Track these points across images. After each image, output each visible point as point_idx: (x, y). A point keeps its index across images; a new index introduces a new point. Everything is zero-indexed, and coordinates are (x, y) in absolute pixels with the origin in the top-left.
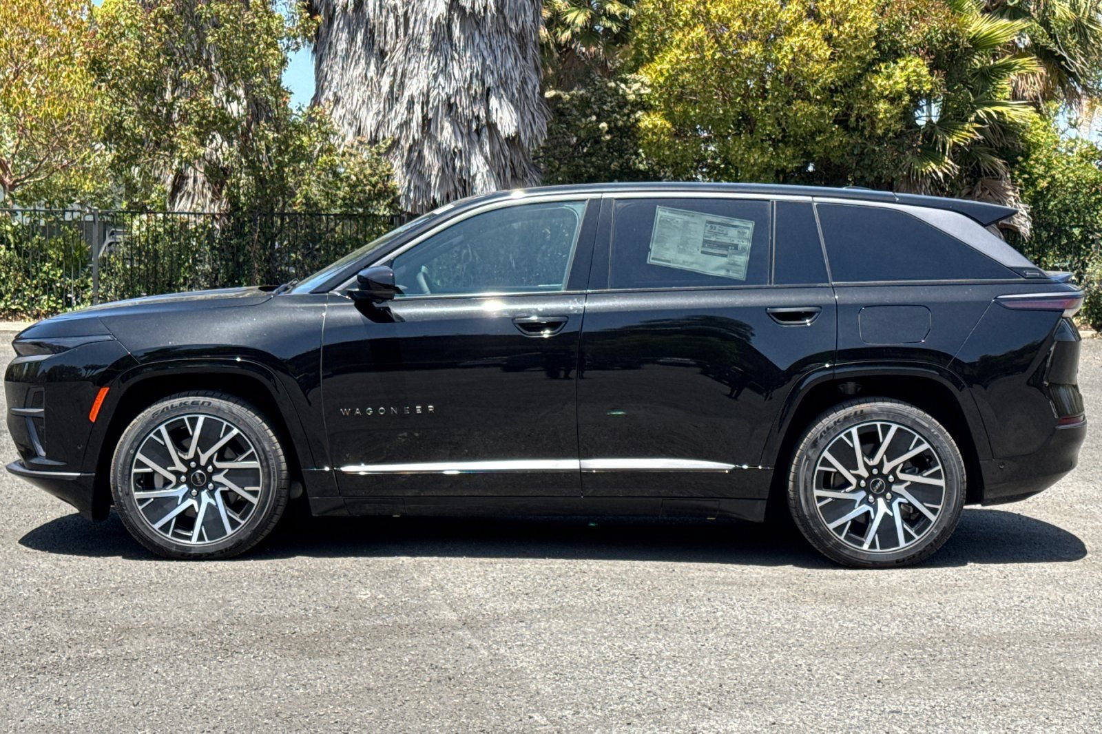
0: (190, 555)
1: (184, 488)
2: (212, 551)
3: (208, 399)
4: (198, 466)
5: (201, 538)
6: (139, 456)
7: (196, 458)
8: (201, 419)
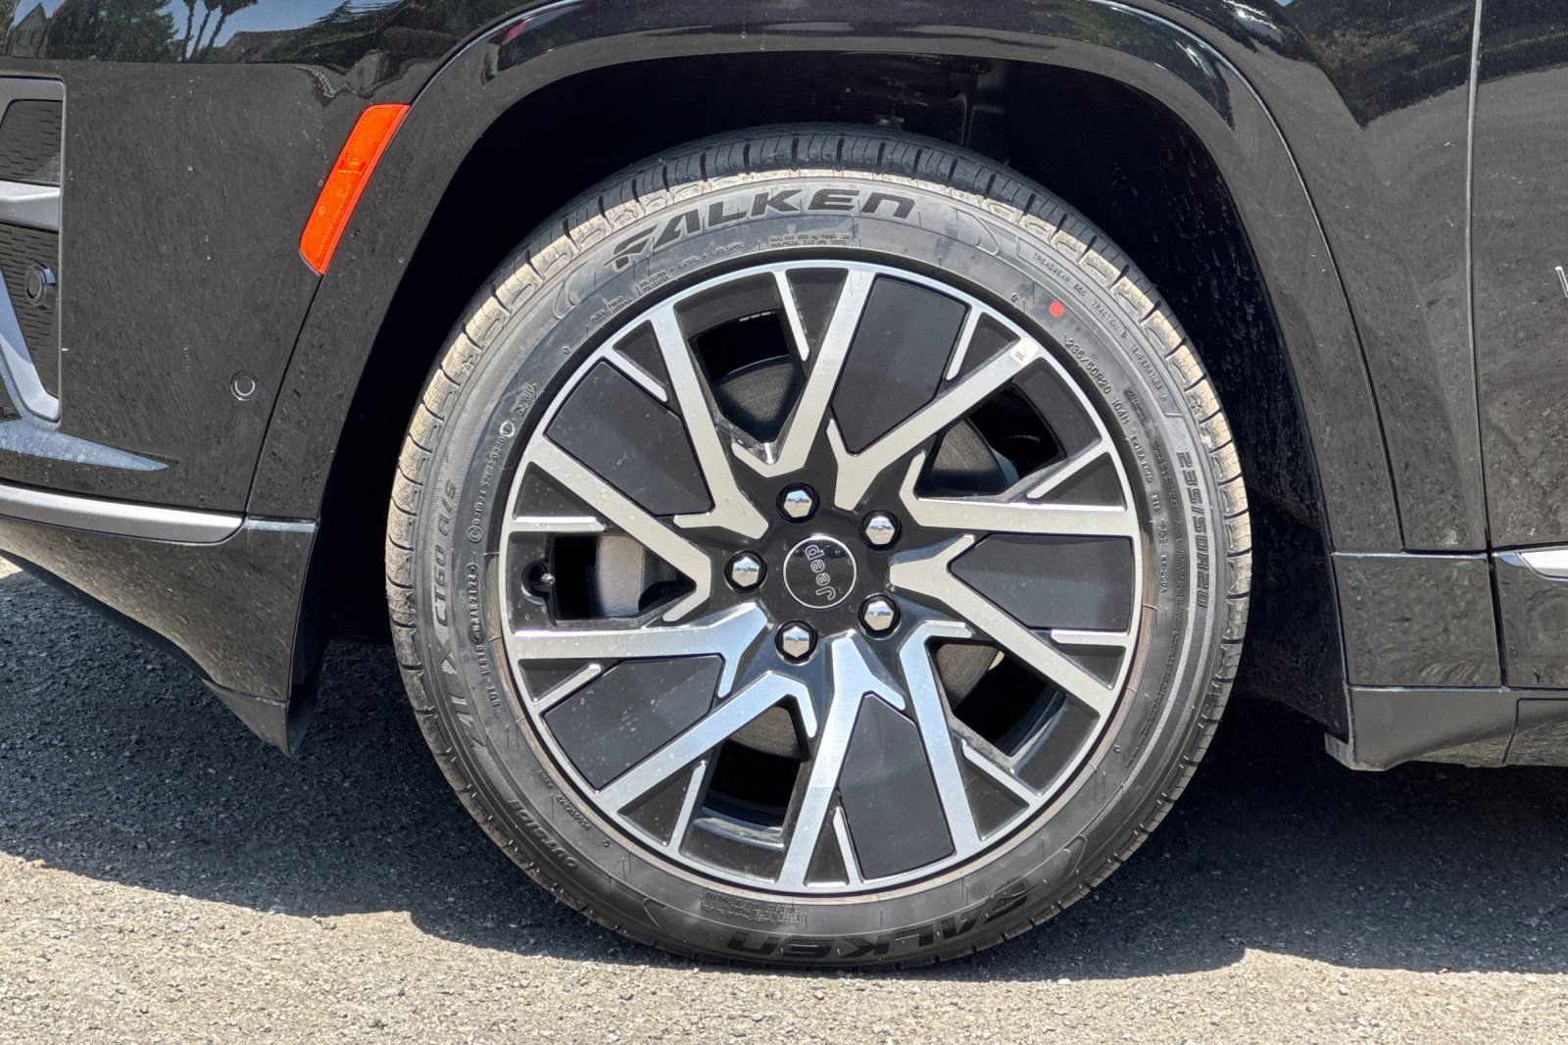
0: (769, 947)
1: (749, 618)
2: (875, 930)
3: (895, 185)
4: (824, 513)
5: (826, 862)
6: (541, 452)
7: (818, 473)
8: (859, 280)
